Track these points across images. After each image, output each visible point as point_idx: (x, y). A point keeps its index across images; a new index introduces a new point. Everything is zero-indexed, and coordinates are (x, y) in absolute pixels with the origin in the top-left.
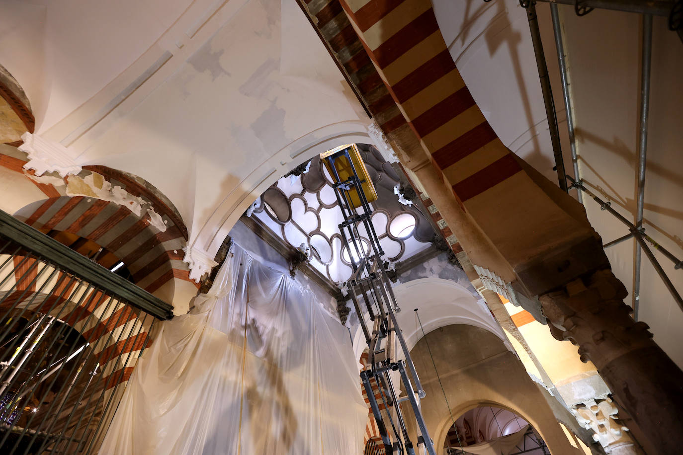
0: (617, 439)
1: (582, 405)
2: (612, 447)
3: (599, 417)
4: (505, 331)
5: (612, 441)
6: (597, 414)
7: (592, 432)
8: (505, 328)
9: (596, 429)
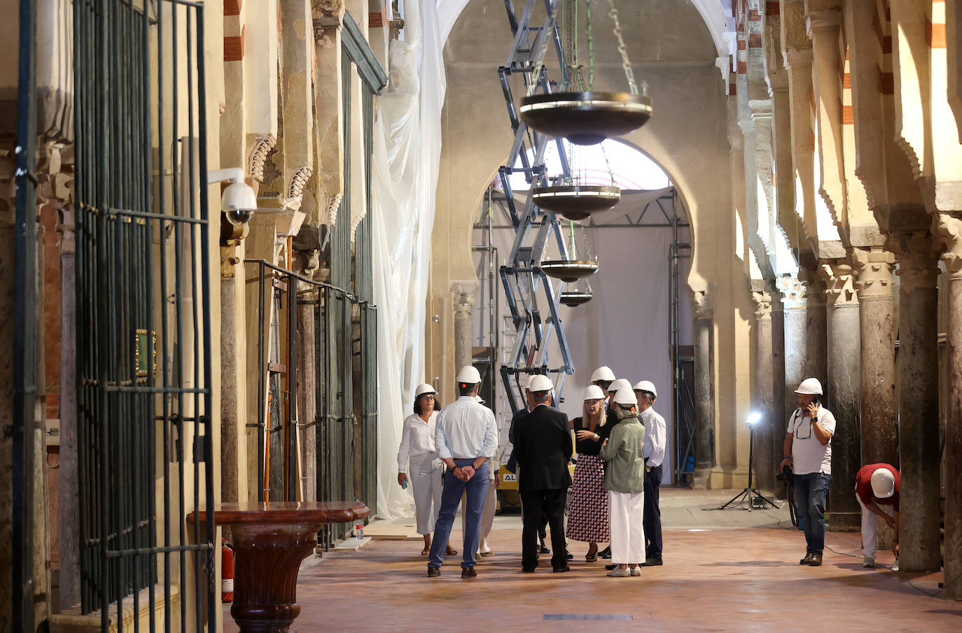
0: (799, 306)
1: (789, 275)
2: (792, 310)
3: (796, 287)
4: (759, 180)
5: (795, 306)
6: (796, 285)
7: (782, 295)
8: (760, 178)
9: (787, 294)
